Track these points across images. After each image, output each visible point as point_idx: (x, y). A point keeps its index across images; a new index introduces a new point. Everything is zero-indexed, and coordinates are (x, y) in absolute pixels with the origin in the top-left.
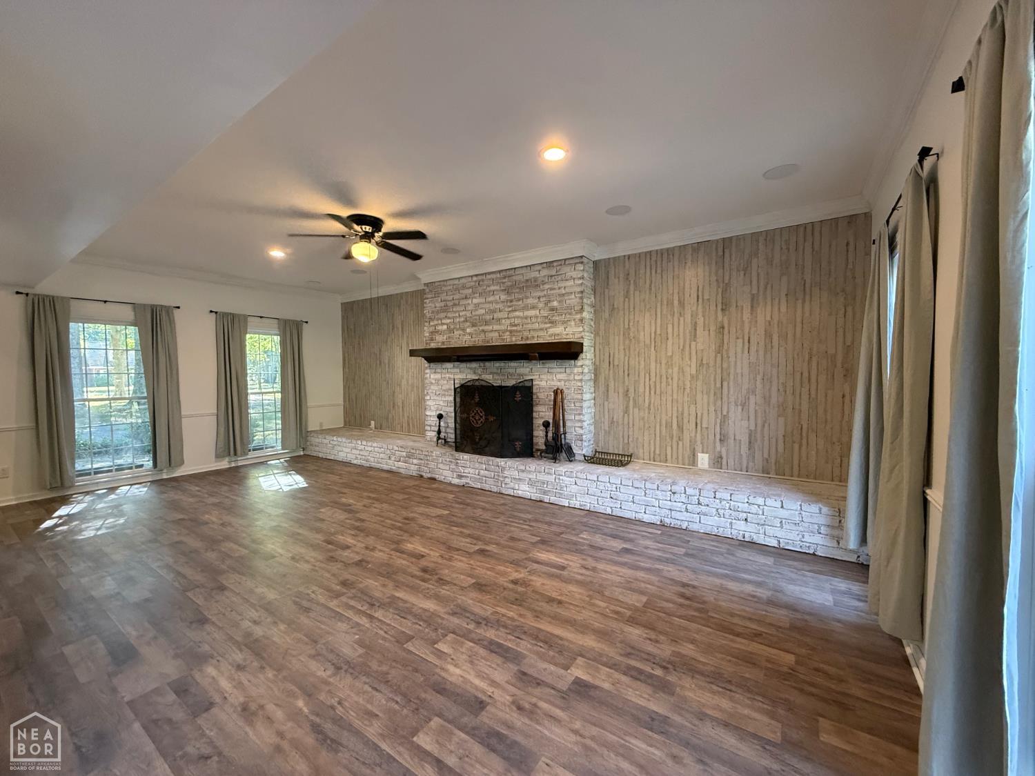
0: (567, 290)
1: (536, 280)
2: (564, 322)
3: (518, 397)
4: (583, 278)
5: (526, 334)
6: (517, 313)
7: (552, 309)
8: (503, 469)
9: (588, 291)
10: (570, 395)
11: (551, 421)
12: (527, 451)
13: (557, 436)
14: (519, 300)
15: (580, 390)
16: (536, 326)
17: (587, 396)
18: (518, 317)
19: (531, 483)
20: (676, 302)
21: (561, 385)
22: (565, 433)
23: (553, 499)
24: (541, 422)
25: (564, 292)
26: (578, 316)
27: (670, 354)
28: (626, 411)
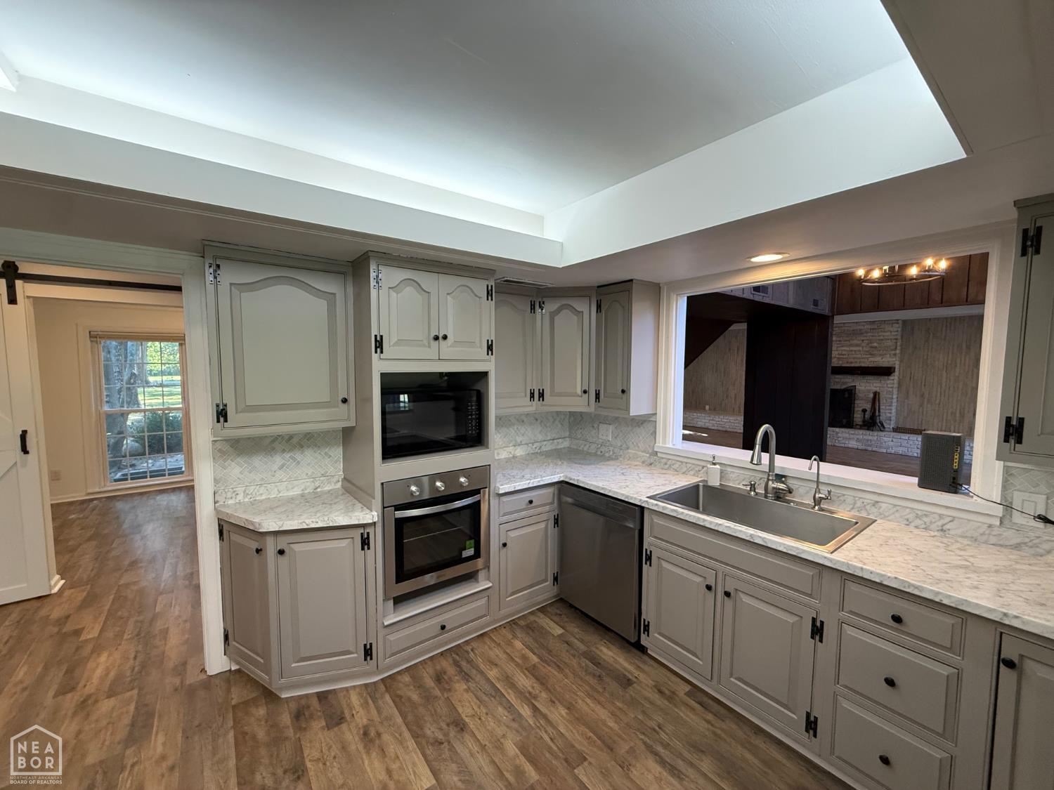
0: (886, 338)
1: (860, 330)
2: (880, 355)
3: (846, 395)
4: (897, 331)
5: (852, 360)
6: (844, 348)
7: (872, 347)
8: (837, 433)
9: (899, 337)
10: (883, 395)
11: (869, 410)
12: (850, 425)
13: (873, 417)
14: (846, 341)
15: (892, 393)
16: (859, 356)
17: (895, 396)
18: (845, 350)
19: (858, 440)
20: (964, 346)
21: (877, 389)
22: (879, 416)
23: (874, 449)
24: (861, 409)
25: (882, 338)
26: (893, 352)
27: (957, 374)
28: (921, 405)
